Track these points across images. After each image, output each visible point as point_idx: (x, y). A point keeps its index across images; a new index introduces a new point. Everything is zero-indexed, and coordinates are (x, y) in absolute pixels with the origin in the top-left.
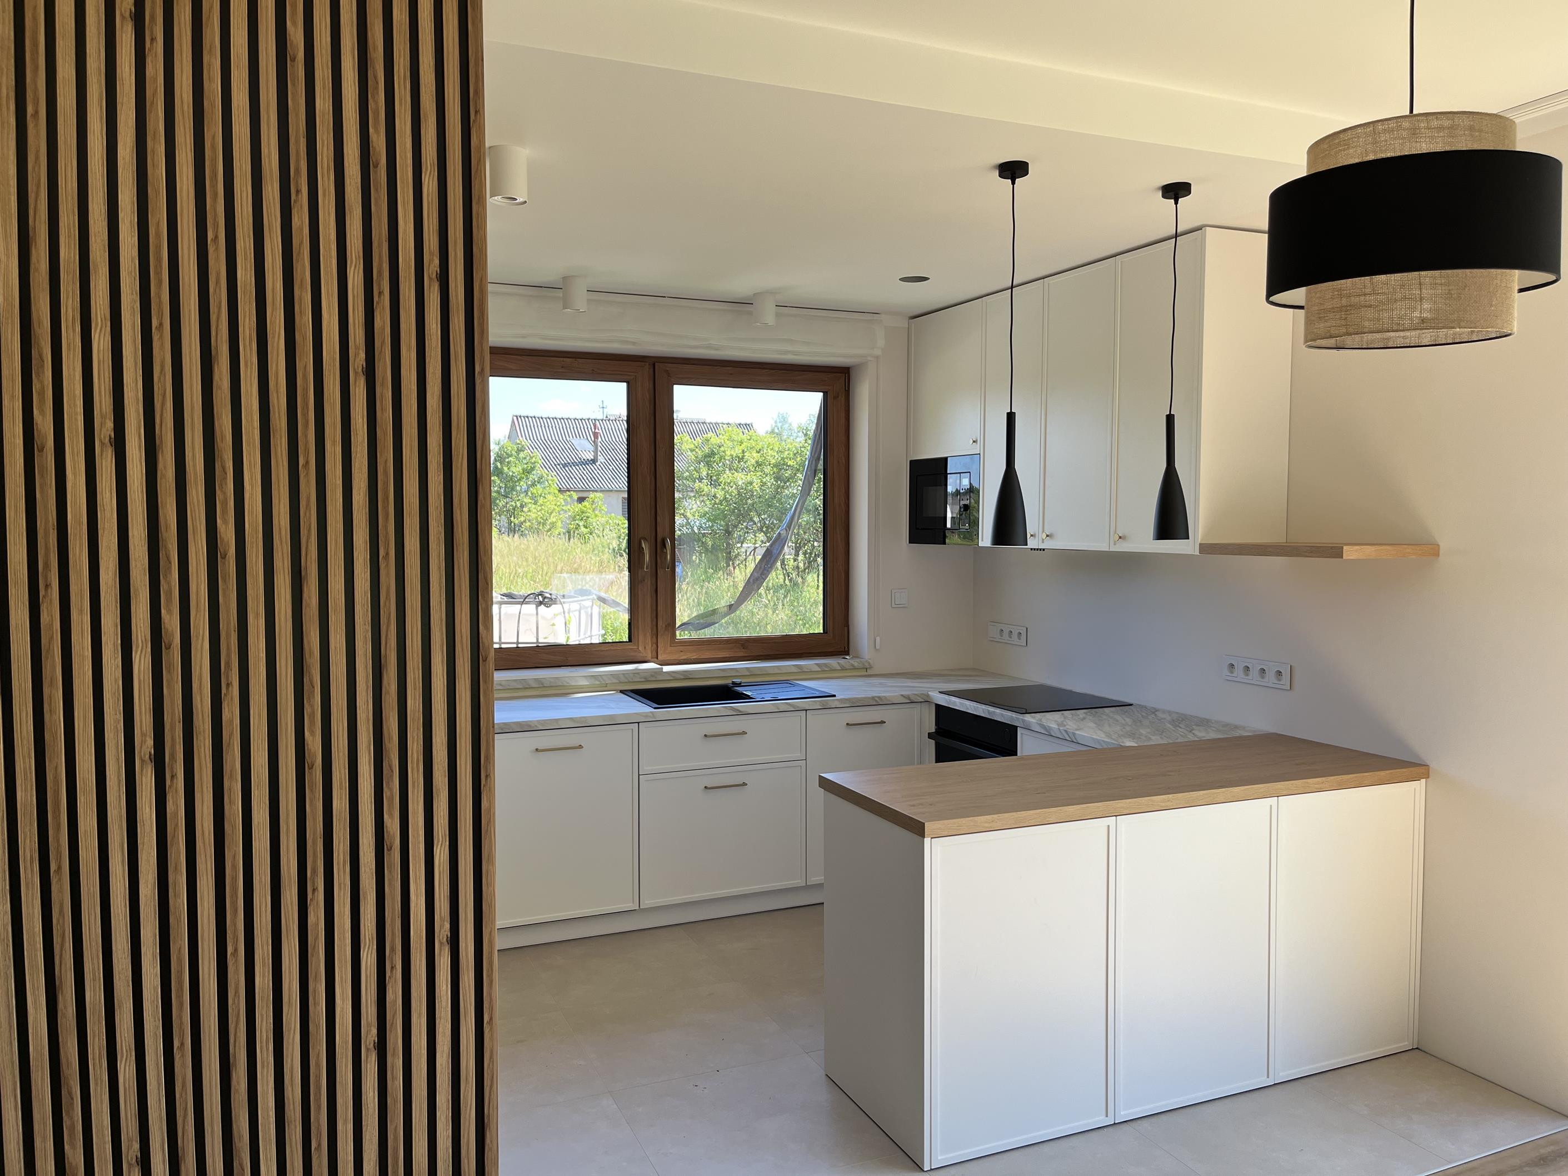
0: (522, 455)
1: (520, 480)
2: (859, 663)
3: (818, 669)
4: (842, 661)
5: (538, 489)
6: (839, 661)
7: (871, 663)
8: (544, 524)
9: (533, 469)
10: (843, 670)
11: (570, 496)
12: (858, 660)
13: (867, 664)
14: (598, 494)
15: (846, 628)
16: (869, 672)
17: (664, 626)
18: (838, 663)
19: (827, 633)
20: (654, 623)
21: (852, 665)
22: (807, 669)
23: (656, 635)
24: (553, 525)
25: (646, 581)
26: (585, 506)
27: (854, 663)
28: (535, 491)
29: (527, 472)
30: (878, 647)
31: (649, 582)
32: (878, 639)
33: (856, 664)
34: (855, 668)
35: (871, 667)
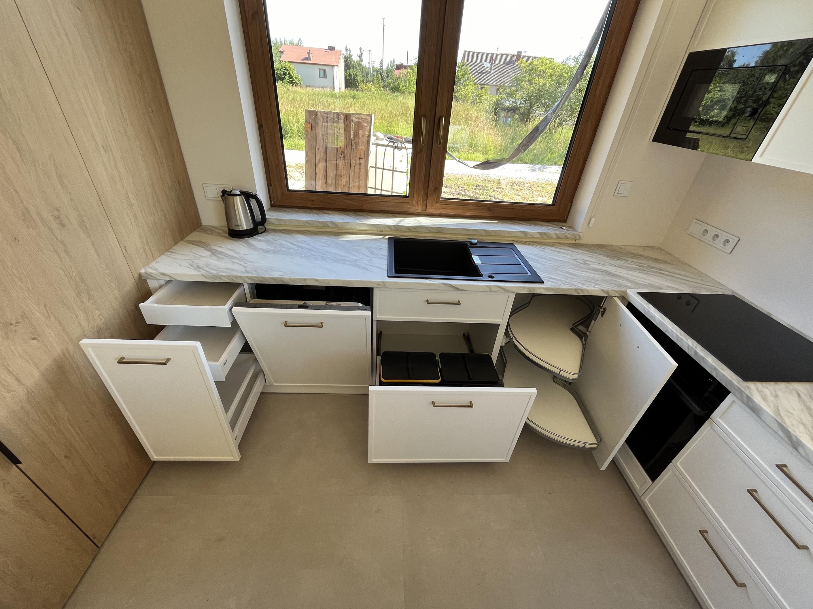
0: (463, 68)
1: (461, 78)
2: (572, 235)
3: (539, 236)
4: (559, 232)
5: (467, 83)
6: (557, 232)
7: (582, 236)
8: (466, 97)
9: (466, 74)
10: (557, 238)
11: (478, 86)
12: (572, 232)
13: (577, 237)
14: (488, 86)
15: (570, 204)
16: (578, 242)
17: (433, 189)
18: (556, 234)
19: (554, 205)
20: (427, 185)
21: (566, 236)
22: (531, 235)
23: (426, 194)
24: (469, 97)
25: (423, 152)
26: (482, 91)
27: (567, 234)
28: (466, 83)
29: (464, 75)
30: (591, 225)
31: (425, 154)
32: (593, 219)
33: (569, 236)
34: (567, 238)
35: (580, 238)
